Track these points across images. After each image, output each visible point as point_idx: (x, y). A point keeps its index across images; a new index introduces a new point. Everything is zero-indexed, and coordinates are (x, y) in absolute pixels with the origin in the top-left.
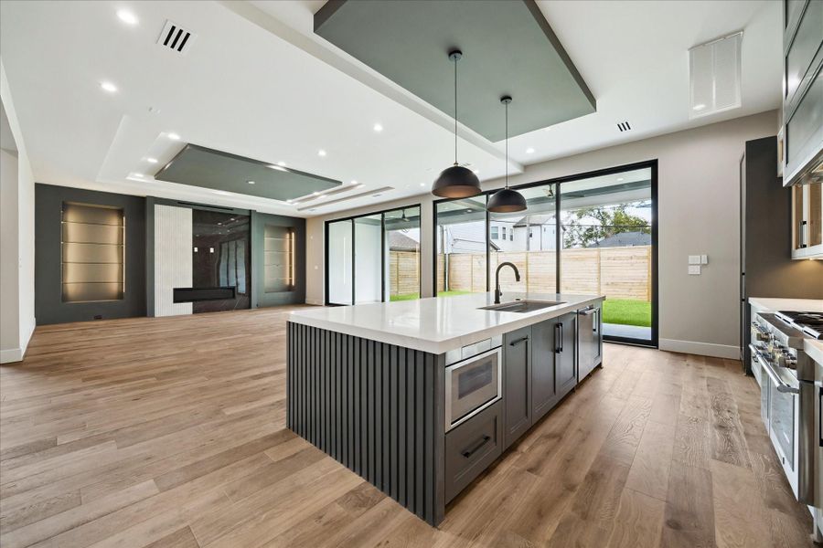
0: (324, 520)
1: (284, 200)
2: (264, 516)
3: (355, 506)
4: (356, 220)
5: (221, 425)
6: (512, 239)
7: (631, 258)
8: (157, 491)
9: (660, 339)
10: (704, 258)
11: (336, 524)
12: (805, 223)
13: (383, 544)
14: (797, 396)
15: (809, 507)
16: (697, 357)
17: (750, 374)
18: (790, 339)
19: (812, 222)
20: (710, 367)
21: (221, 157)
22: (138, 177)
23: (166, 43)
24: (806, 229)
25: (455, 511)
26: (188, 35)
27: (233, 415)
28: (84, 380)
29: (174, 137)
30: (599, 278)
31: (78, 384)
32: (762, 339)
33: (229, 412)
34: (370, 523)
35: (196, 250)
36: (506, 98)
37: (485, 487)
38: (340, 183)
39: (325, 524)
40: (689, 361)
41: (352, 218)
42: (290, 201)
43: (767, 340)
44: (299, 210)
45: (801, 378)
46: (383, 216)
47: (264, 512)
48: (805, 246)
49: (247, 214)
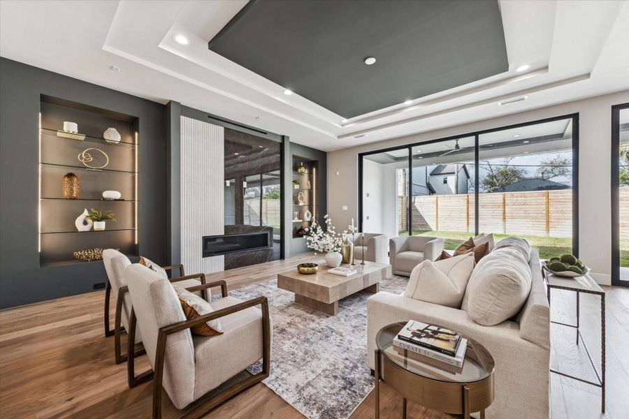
35: (228, 183)
44: (340, 136)
49: (280, 141)
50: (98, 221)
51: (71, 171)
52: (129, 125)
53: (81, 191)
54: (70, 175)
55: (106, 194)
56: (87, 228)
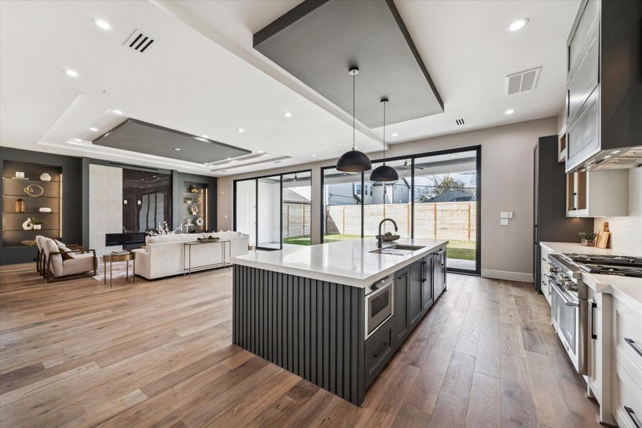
0: (281, 407)
1: (202, 163)
2: (236, 408)
3: (300, 396)
4: (259, 180)
5: (179, 344)
6: (371, 195)
7: (457, 210)
8: (146, 397)
9: (482, 270)
10: (511, 213)
11: (290, 410)
12: (575, 194)
13: (327, 420)
14: (577, 308)
15: (584, 376)
16: (506, 282)
17: (541, 293)
18: (574, 274)
19: (579, 194)
20: (515, 288)
21: (153, 129)
22: (78, 142)
23: (131, 46)
24: (576, 198)
25: (370, 394)
26: (152, 41)
27: (188, 336)
28: (47, 314)
29: (118, 113)
30: (435, 225)
31: (42, 317)
32: (553, 271)
33: (183, 334)
34: (314, 407)
35: (126, 202)
36: (385, 100)
37: (386, 377)
38: (250, 152)
39: (282, 411)
40: (502, 285)
41: (256, 178)
42: (206, 164)
43: (556, 272)
44: (213, 171)
45: (580, 297)
46: (281, 178)
47: (235, 406)
48: (575, 209)
49: (169, 173)
50: (36, 224)
51: (20, 198)
52: (56, 170)
53: (26, 208)
54: (20, 200)
55: (42, 210)
56: (30, 228)
